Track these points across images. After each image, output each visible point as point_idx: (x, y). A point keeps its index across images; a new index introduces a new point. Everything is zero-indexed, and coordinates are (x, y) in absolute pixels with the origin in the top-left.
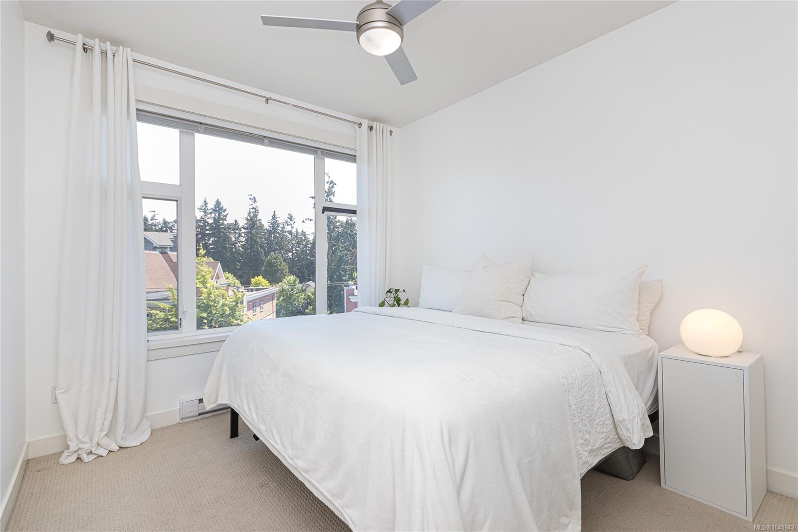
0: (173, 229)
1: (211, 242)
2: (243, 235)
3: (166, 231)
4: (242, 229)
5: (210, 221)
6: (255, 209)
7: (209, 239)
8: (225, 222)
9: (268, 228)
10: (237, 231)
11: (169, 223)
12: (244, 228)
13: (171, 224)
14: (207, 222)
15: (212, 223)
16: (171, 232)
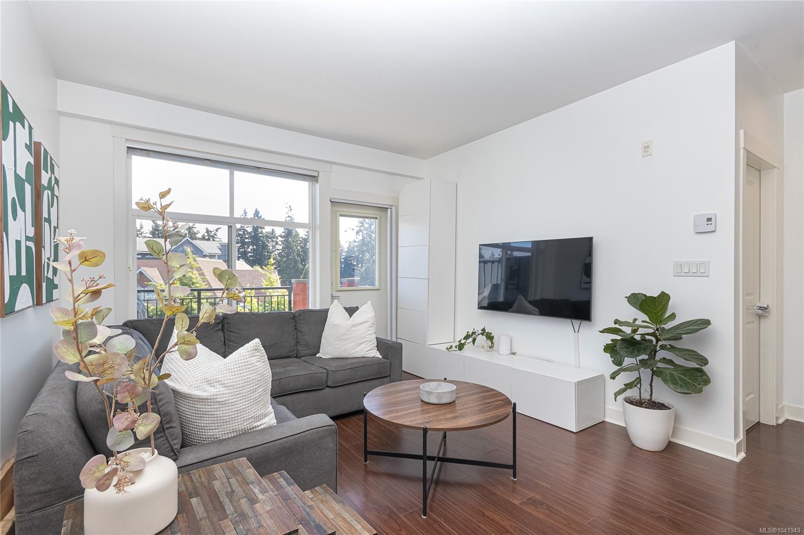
0: (215, 238)
1: (249, 250)
2: (280, 243)
3: (208, 240)
4: (279, 238)
5: (250, 230)
6: (291, 217)
7: (248, 247)
8: (264, 231)
9: (304, 237)
10: (274, 240)
11: (211, 232)
12: (281, 236)
13: (213, 233)
14: (247, 231)
15: (251, 232)
16: (214, 240)
